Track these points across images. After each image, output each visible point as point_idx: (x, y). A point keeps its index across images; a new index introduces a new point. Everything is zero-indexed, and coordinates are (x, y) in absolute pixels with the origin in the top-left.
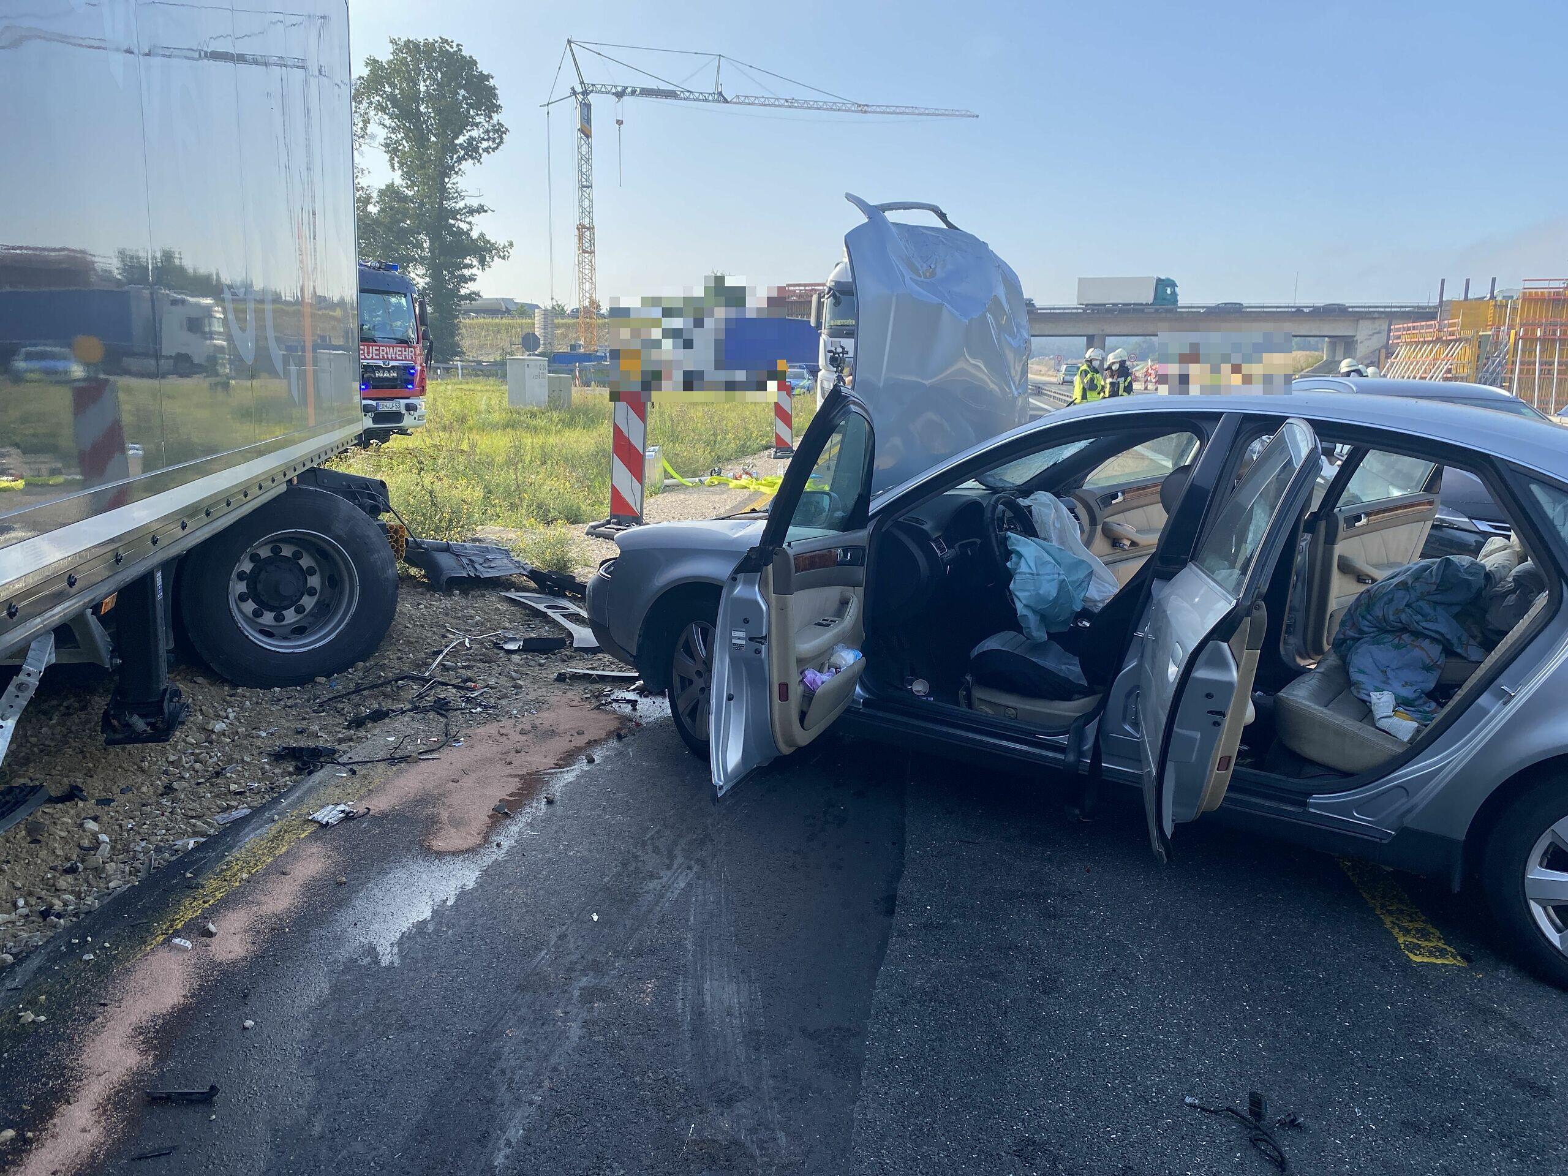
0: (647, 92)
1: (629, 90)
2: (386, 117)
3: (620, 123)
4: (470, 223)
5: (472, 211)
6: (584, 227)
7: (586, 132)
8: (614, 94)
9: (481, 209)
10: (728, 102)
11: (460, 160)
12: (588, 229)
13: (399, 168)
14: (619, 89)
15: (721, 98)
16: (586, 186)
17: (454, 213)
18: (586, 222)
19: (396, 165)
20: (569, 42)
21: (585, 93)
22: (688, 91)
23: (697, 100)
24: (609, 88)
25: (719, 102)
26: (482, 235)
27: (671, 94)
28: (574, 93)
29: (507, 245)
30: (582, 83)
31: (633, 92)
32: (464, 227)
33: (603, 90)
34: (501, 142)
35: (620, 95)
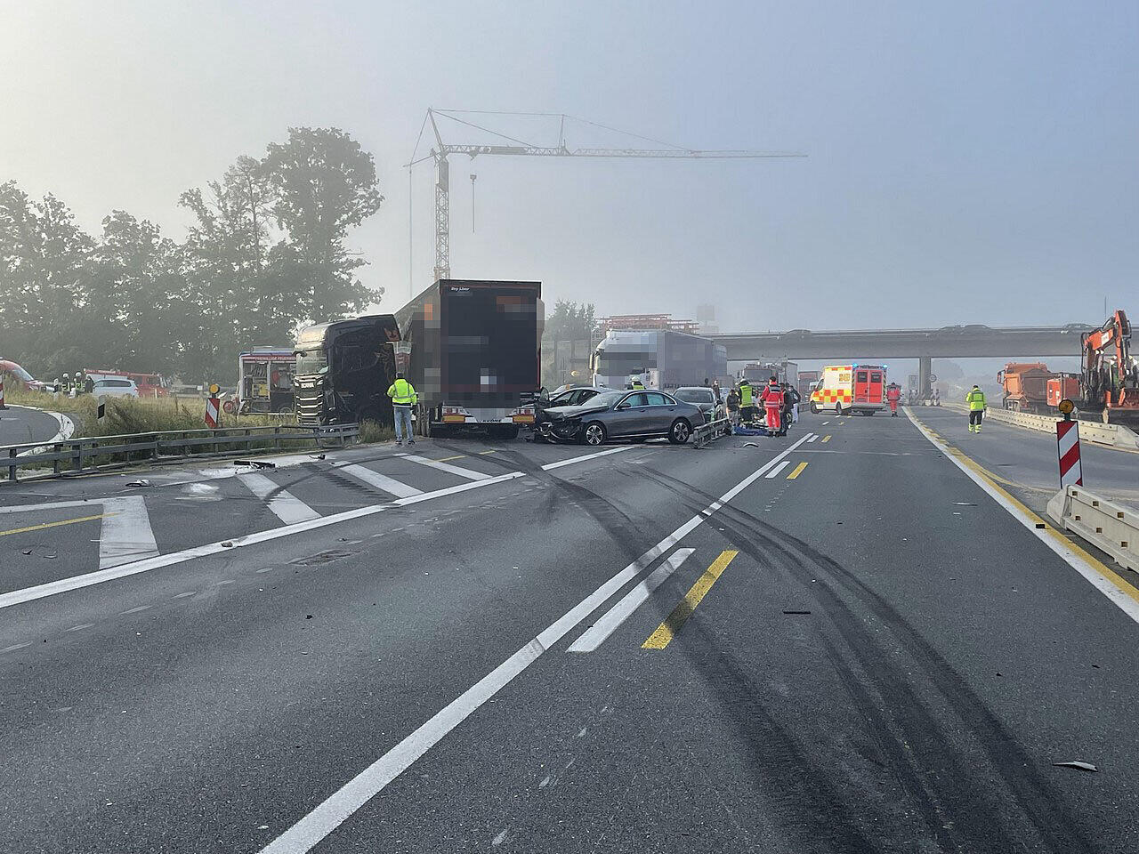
0: (498, 151)
1: (482, 149)
2: (281, 188)
3: (473, 177)
4: (350, 274)
5: (352, 264)
6: (440, 268)
7: (443, 185)
8: (468, 153)
9: (360, 263)
10: (570, 155)
11: (344, 223)
12: (444, 271)
13: (288, 228)
14: (473, 148)
15: (563, 152)
16: (443, 233)
17: (337, 266)
18: (443, 264)
19: (284, 225)
20: (430, 111)
21: (444, 154)
22: (534, 148)
23: (543, 154)
24: (464, 148)
25: (563, 155)
26: (358, 282)
27: (519, 151)
28: (433, 153)
29: (379, 290)
30: (440, 144)
31: (486, 151)
32: (344, 277)
33: (459, 150)
34: (378, 206)
35: (473, 154)
